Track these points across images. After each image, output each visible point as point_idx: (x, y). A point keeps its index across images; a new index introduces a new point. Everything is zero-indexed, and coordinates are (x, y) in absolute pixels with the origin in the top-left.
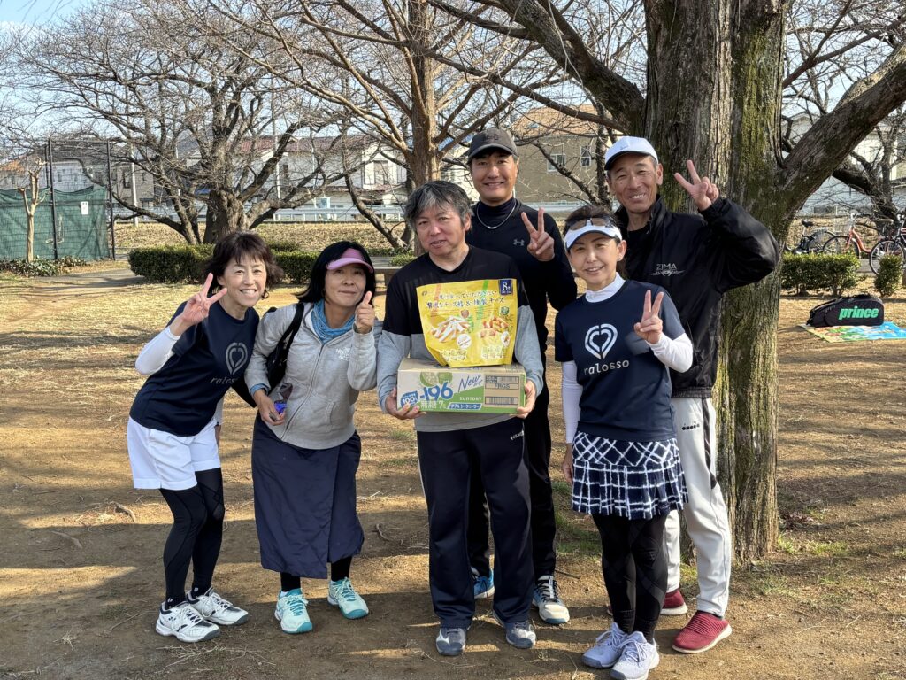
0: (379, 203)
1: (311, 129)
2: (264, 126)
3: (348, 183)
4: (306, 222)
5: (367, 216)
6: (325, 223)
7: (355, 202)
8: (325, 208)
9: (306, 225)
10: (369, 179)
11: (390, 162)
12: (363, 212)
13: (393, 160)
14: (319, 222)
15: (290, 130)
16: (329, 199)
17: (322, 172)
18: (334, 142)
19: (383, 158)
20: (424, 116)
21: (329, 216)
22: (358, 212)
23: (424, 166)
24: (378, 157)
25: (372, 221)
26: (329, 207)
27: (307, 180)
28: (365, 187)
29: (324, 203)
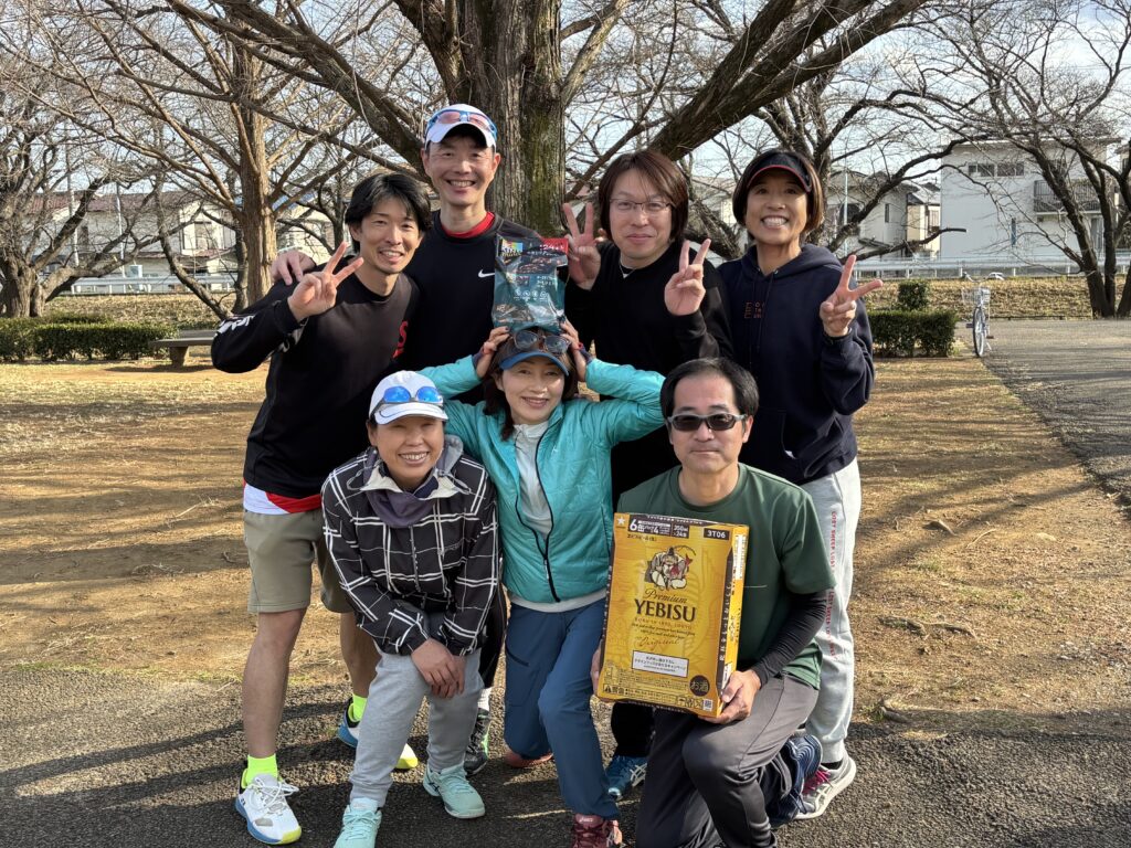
0: (203, 271)
1: (118, 184)
2: (59, 181)
3: (166, 249)
4: (114, 295)
5: (190, 286)
6: (136, 295)
7: (173, 269)
8: (136, 277)
9: (113, 298)
10: (190, 244)
11: (213, 222)
12: (184, 281)
13: (218, 221)
14: (129, 294)
15: (94, 187)
16: (140, 267)
17: (132, 235)
18: (145, 201)
19: (207, 219)
20: (254, 172)
21: (141, 287)
22: (179, 282)
23: (256, 227)
24: (201, 217)
25: (196, 292)
26: (140, 275)
27: (114, 244)
28: (184, 252)
29: (135, 271)
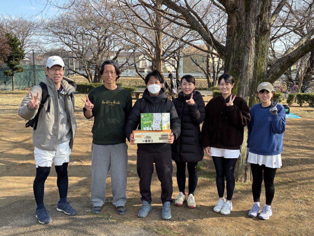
0: (144, 72)
1: (125, 50)
2: (111, 49)
3: (135, 66)
4: (123, 77)
5: (141, 76)
6: (128, 77)
7: (137, 71)
8: (128, 73)
9: (123, 78)
10: (141, 65)
11: (147, 60)
12: (139, 74)
13: (148, 60)
14: (126, 77)
15: (120, 51)
16: (129, 70)
17: (128, 63)
18: (131, 54)
19: (145, 59)
20: (159, 48)
21: (129, 75)
22: (138, 74)
23: (158, 63)
24: (144, 59)
25: (141, 77)
26: (129, 72)
27: (123, 65)
28: (139, 67)
29: (128, 71)
